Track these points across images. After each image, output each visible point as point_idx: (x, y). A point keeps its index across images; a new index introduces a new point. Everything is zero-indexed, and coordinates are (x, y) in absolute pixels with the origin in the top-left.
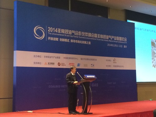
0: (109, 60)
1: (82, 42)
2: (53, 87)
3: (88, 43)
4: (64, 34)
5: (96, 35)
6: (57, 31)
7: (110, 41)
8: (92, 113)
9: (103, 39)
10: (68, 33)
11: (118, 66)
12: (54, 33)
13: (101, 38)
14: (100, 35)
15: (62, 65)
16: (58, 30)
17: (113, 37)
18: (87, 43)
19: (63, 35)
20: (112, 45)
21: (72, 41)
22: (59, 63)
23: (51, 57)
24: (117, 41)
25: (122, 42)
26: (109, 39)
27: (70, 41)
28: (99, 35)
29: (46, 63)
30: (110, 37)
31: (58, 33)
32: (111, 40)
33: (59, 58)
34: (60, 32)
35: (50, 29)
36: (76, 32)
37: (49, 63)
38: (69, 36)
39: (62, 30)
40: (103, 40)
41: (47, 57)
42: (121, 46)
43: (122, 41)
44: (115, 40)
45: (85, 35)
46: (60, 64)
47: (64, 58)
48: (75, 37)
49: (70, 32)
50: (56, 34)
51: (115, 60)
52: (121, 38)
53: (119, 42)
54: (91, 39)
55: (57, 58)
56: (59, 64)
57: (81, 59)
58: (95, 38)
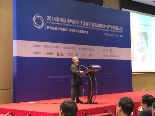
0: (106, 50)
1: (80, 31)
2: (52, 77)
4: (63, 23)
5: (93, 25)
6: (55, 20)
7: (107, 30)
8: (97, 103)
9: (99, 28)
10: (67, 22)
11: (114, 56)
17: (109, 26)
18: (84, 32)
20: (108, 35)
21: (70, 30)
22: (58, 53)
23: (50, 47)
26: (106, 28)
28: (96, 24)
29: (45, 53)
30: (106, 26)
33: (58, 47)
34: (58, 21)
35: (49, 18)
36: (74, 21)
37: (48, 53)
38: (67, 25)
39: (60, 18)
41: (46, 46)
42: (117, 36)
43: (118, 30)
44: (111, 30)
46: (59, 54)
47: (63, 48)
48: (73, 26)
49: (69, 21)
50: (54, 23)
51: (111, 50)
52: (117, 27)
53: (115, 31)
54: (89, 28)
56: (58, 54)
57: (79, 49)
58: (92, 27)
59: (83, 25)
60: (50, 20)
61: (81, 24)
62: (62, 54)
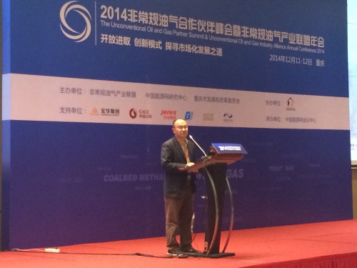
0: (275, 103)
1: (198, 49)
4: (147, 25)
5: (237, 30)
6: (125, 18)
7: (277, 46)
8: (233, 254)
9: (257, 40)
10: (159, 23)
13: (251, 39)
14: (248, 30)
15: (141, 116)
16: (128, 13)
18: (211, 51)
19: (144, 29)
20: (282, 58)
21: (169, 46)
22: (132, 110)
23: (109, 93)
24: (296, 45)
25: (310, 50)
26: (276, 40)
27: (163, 45)
28: (245, 28)
29: (95, 111)
30: (277, 34)
31: (128, 23)
32: (280, 44)
33: (134, 95)
34: (135, 21)
35: (108, 12)
36: (182, 20)
38: (160, 31)
39: (140, 13)
40: (256, 44)
41: (97, 92)
42: (309, 62)
43: (311, 47)
44: (291, 45)
45: (206, 28)
46: (135, 113)
47: (147, 95)
48: (178, 34)
49: (165, 20)
50: (123, 26)
51: (290, 101)
52: (307, 38)
53: (303, 50)
54: (224, 40)
55: (128, 94)
56: (133, 114)
57: (196, 98)
58: (235, 38)
59: (208, 30)
60: (111, 18)
61: (203, 28)
62: (145, 114)
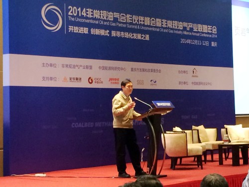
1: (133, 36)
2: (80, 125)
3: (145, 38)
4: (99, 19)
6: (85, 14)
7: (185, 33)
8: (166, 176)
9: (172, 29)
10: (107, 18)
11: (200, 83)
12: (80, 18)
14: (166, 22)
16: (87, 11)
18: (142, 37)
19: (97, 22)
20: (189, 41)
21: (114, 34)
22: (90, 78)
23: (74, 67)
24: (198, 32)
25: (207, 35)
26: (185, 28)
27: (110, 33)
28: (164, 21)
29: (65, 79)
30: (185, 24)
31: (87, 18)
32: (187, 31)
33: (91, 67)
34: (91, 16)
35: (73, 10)
36: (122, 16)
37: (70, 79)
38: (108, 23)
39: (94, 11)
40: (172, 32)
41: (67, 66)
42: (206, 43)
43: (208, 33)
44: (195, 32)
45: (138, 21)
46: (92, 80)
47: (100, 67)
48: (120, 25)
49: (111, 16)
50: (83, 20)
51: (195, 71)
52: (205, 27)
53: (203, 35)
54: (150, 29)
55: (87, 67)
58: (157, 27)
59: (140, 22)
60: (75, 15)
61: (136, 21)
